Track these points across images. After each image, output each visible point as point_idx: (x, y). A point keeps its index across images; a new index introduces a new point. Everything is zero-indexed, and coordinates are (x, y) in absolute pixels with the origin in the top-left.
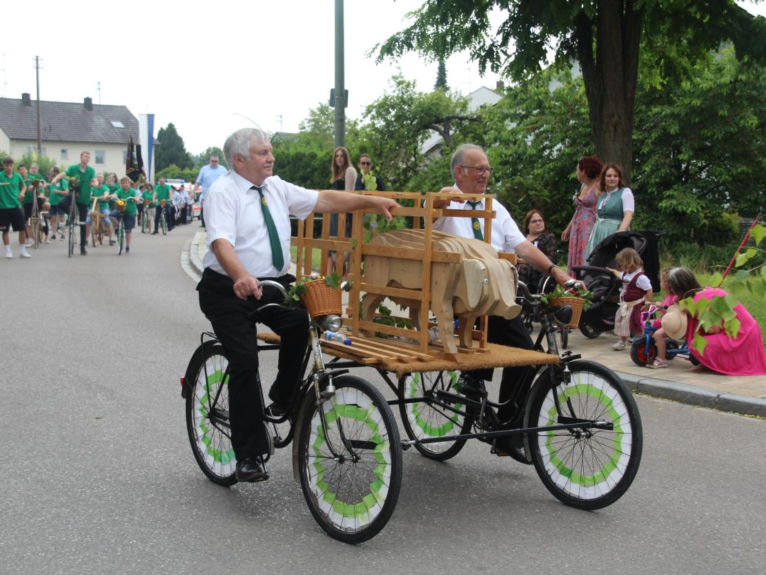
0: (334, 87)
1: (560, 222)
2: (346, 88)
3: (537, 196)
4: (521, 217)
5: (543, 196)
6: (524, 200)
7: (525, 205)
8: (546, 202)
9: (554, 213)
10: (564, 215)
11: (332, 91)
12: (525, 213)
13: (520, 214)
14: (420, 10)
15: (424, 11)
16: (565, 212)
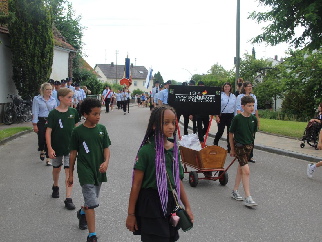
0: (235, 57)
1: (309, 106)
2: (240, 57)
3: (301, 96)
4: (295, 104)
5: (303, 96)
6: (295, 98)
7: (296, 100)
8: (304, 99)
9: (307, 103)
10: (311, 104)
11: (235, 58)
12: (296, 102)
13: (294, 103)
14: (267, 27)
15: (269, 27)
16: (312, 102)
